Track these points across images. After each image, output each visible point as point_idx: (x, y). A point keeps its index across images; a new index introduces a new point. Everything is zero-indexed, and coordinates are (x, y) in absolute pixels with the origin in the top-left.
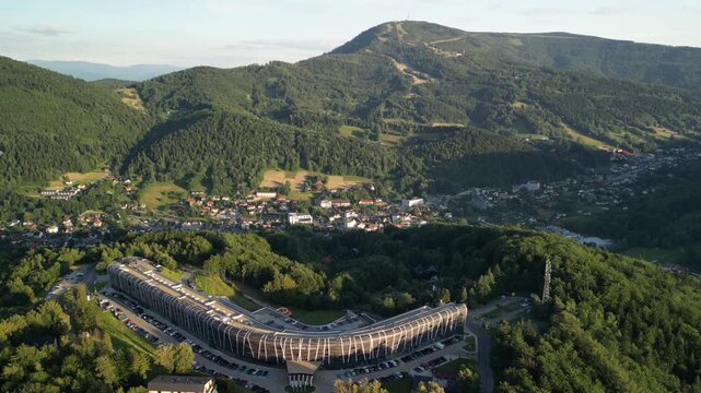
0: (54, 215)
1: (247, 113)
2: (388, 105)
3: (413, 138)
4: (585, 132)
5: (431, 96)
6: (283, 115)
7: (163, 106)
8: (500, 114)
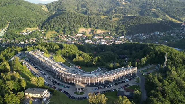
0: (23, 39)
1: (75, 12)
2: (115, 10)
3: (122, 19)
4: (174, 18)
5: (128, 7)
6: (85, 13)
7: (53, 10)
8: (148, 12)
